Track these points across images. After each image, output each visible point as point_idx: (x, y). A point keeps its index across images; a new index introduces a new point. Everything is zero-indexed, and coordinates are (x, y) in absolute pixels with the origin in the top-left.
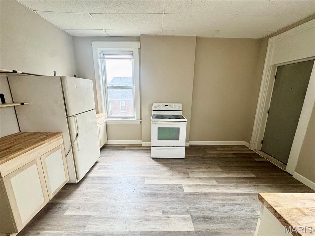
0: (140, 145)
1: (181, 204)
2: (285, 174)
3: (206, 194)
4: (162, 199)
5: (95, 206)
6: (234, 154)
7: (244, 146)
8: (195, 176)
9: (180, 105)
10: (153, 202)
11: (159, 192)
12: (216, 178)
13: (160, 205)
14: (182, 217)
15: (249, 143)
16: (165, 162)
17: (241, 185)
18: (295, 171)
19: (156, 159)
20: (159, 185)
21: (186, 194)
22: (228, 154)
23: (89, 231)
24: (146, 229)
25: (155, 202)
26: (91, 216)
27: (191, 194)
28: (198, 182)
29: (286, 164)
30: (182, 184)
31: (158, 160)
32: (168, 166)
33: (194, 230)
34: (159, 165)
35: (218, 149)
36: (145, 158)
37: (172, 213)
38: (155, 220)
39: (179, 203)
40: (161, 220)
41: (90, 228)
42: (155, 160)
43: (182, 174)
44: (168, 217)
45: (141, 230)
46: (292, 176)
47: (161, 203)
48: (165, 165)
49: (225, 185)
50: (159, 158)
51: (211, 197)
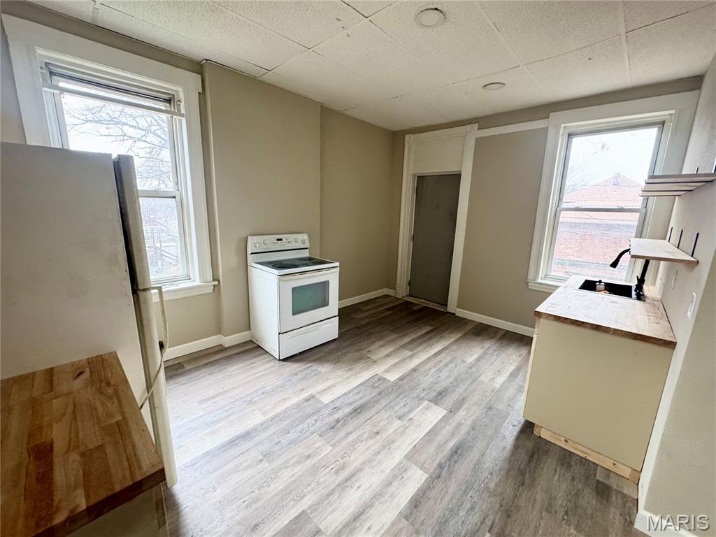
0: (219, 348)
1: (405, 397)
2: (449, 315)
3: (414, 370)
4: (378, 407)
5: (286, 495)
6: (388, 309)
7: (386, 296)
8: (381, 356)
9: (305, 237)
10: (372, 417)
11: (362, 402)
12: (403, 346)
13: (385, 415)
14: (422, 409)
15: (395, 289)
16: (315, 357)
17: (431, 342)
18: (457, 307)
19: (293, 359)
20: (350, 392)
21: (396, 383)
22: (382, 312)
23: (336, 528)
24: (406, 449)
25: (373, 415)
26: (304, 512)
27: (401, 379)
28: (392, 361)
29: (446, 305)
30: (377, 374)
31: (297, 358)
32: (328, 361)
33: (446, 412)
34: (309, 365)
35: (364, 309)
36: (267, 366)
37: (410, 412)
38: (402, 433)
39: (401, 397)
40: (407, 428)
41: (330, 523)
42: (293, 362)
43: (362, 362)
44: (411, 419)
45: (402, 456)
46: (454, 314)
47: (383, 411)
48: (319, 360)
49: (419, 349)
50: (296, 355)
51: (422, 370)
